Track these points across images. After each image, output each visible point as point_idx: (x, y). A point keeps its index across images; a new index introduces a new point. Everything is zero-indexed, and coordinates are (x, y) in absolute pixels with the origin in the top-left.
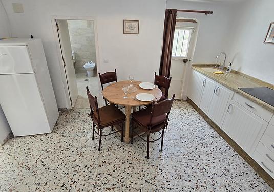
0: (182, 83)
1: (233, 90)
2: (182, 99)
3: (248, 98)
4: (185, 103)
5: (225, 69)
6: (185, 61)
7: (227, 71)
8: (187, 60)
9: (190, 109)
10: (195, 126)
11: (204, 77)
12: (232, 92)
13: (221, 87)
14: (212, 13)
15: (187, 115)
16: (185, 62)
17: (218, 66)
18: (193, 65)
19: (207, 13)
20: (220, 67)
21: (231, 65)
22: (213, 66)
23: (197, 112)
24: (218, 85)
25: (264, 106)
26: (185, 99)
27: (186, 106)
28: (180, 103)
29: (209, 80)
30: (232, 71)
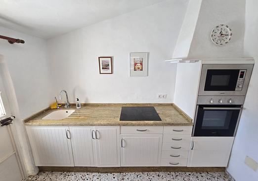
2: (29, 177)
3: (139, 125)
4: (41, 177)
5: (73, 106)
6: (6, 122)
7: (77, 108)
8: (9, 119)
9: (59, 178)
13: (99, 128)
14: (22, 42)
19: (12, 41)
20: (66, 106)
21: (78, 100)
26: (35, 173)
30: (81, 104)
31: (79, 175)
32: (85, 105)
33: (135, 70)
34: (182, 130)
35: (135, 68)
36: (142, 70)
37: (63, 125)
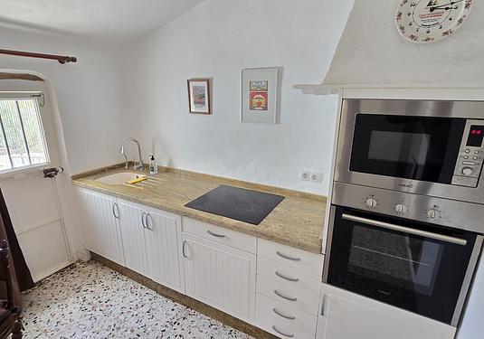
0: (63, 225)
1: (177, 212)
2: (79, 261)
3: (209, 221)
4: (90, 267)
5: (145, 168)
6: (49, 173)
7: (151, 173)
8: (54, 170)
9: (106, 277)
10: (133, 320)
11: (111, 199)
12: (178, 217)
13: (153, 212)
14: (74, 60)
15: (103, 300)
16: (50, 176)
17: (131, 164)
18: (76, 178)
19: (62, 60)
20: (135, 167)
21: (153, 159)
22: (120, 167)
23: (125, 278)
24: (145, 209)
25: (239, 229)
26: (86, 259)
27: (93, 276)
28: (76, 274)
29: (122, 203)
30: (159, 168)
31: (131, 283)
32: (168, 170)
33: (252, 108)
34: (299, 259)
35: (251, 103)
36: (265, 108)
37: (109, 194)
